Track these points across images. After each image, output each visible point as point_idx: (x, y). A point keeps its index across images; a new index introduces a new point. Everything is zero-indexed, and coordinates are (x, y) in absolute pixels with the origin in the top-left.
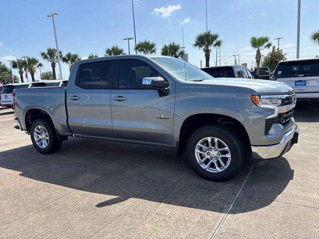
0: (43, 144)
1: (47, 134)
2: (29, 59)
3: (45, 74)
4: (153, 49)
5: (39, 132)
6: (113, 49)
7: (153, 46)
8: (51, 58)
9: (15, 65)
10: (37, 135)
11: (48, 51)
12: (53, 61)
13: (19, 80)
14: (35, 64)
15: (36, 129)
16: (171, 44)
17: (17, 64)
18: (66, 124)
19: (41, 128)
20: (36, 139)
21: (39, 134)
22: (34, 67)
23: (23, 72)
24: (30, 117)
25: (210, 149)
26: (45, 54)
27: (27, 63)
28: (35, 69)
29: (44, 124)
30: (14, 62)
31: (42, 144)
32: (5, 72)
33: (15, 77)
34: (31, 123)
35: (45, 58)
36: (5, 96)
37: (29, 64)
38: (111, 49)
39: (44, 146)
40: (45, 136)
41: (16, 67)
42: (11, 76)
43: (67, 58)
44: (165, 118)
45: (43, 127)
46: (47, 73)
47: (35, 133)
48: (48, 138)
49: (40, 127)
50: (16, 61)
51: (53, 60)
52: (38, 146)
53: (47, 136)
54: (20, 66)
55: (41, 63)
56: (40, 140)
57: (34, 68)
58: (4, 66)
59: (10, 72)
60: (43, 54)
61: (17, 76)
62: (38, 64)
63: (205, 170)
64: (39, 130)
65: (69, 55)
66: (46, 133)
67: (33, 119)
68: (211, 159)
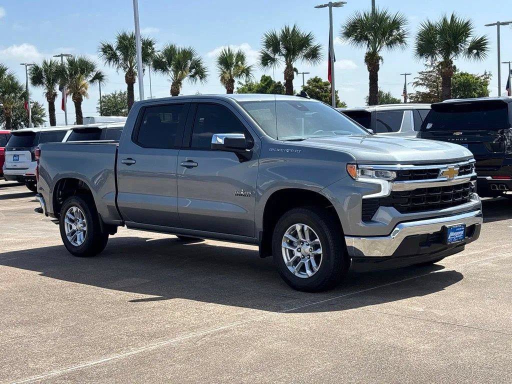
0: (78, 239)
1: (85, 220)
2: (71, 63)
3: (109, 99)
4: (395, 33)
5: (73, 218)
6: (285, 35)
7: (396, 24)
8: (125, 59)
9: (37, 77)
10: (70, 223)
11: (120, 42)
12: (131, 68)
13: (44, 114)
14: (87, 76)
15: (68, 214)
16: (445, 20)
17: (43, 73)
18: (114, 205)
19: (77, 211)
20: (67, 231)
21: (72, 221)
22: (84, 82)
23: (55, 95)
24: (60, 193)
25: (302, 243)
26: (112, 50)
27: (68, 72)
28: (86, 89)
29: (81, 205)
30: (36, 69)
31: (76, 240)
32: (13, 95)
33: (35, 107)
34: (61, 203)
35: (110, 59)
36: (15, 156)
37: (71, 75)
38: (279, 34)
39: (79, 243)
40: (82, 225)
41: (41, 83)
42: (26, 103)
43: (164, 60)
44: (245, 196)
45: (79, 210)
46: (114, 96)
47: (66, 221)
48: (85, 229)
49: (75, 209)
50: (41, 66)
51: (131, 64)
52: (70, 243)
53: (85, 226)
54: (49, 80)
55: (100, 73)
56: (74, 232)
57: (84, 85)
58: (11, 78)
59: (25, 95)
60: (107, 50)
61: (40, 104)
62: (93, 74)
63: (293, 275)
64: (73, 214)
65: (170, 52)
66: (83, 219)
67: (65, 197)
68: (303, 258)
